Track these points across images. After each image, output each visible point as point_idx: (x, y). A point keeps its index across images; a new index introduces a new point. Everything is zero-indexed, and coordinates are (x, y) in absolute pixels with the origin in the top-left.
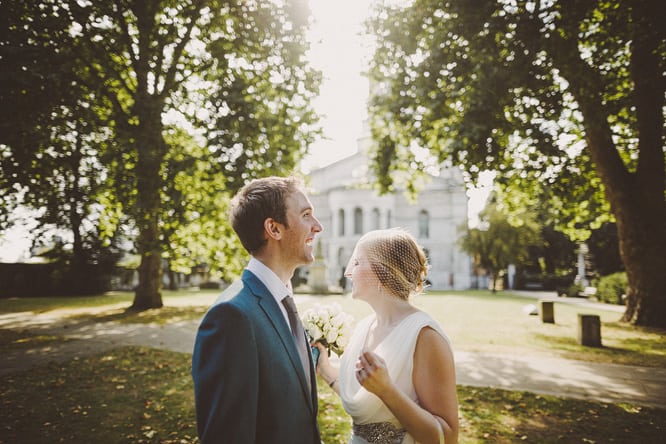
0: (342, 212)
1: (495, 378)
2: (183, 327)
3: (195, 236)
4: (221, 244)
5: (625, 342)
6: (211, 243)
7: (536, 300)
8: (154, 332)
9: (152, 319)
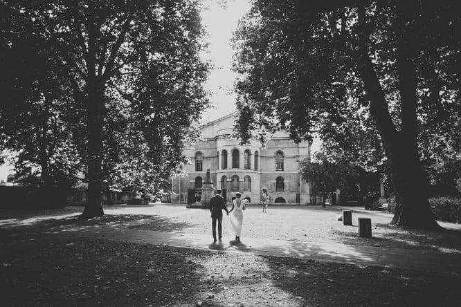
0: (225, 152)
1: (297, 253)
2: (116, 227)
3: (125, 168)
4: (142, 174)
5: (387, 235)
6: (135, 173)
7: (341, 210)
8: (98, 230)
9: (96, 223)
